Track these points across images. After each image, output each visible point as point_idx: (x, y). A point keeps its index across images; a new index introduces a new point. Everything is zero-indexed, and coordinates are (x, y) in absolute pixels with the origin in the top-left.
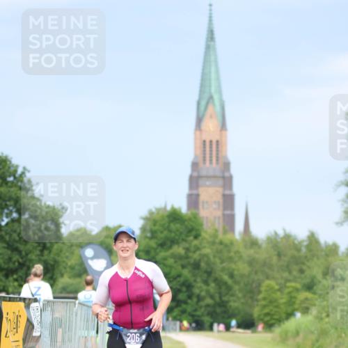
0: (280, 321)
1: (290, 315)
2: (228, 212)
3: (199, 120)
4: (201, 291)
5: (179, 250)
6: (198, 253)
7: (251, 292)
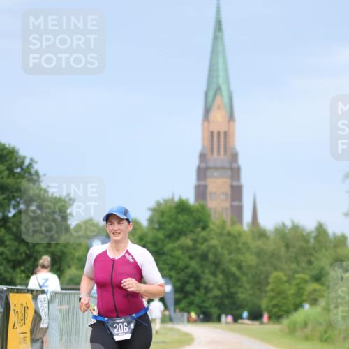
0: (288, 312)
1: (298, 306)
2: (236, 203)
3: (207, 111)
4: (209, 283)
5: (187, 241)
6: (206, 244)
7: (259, 283)
